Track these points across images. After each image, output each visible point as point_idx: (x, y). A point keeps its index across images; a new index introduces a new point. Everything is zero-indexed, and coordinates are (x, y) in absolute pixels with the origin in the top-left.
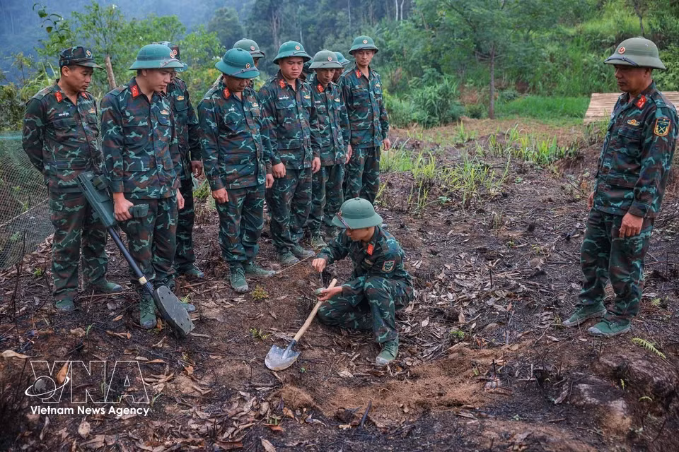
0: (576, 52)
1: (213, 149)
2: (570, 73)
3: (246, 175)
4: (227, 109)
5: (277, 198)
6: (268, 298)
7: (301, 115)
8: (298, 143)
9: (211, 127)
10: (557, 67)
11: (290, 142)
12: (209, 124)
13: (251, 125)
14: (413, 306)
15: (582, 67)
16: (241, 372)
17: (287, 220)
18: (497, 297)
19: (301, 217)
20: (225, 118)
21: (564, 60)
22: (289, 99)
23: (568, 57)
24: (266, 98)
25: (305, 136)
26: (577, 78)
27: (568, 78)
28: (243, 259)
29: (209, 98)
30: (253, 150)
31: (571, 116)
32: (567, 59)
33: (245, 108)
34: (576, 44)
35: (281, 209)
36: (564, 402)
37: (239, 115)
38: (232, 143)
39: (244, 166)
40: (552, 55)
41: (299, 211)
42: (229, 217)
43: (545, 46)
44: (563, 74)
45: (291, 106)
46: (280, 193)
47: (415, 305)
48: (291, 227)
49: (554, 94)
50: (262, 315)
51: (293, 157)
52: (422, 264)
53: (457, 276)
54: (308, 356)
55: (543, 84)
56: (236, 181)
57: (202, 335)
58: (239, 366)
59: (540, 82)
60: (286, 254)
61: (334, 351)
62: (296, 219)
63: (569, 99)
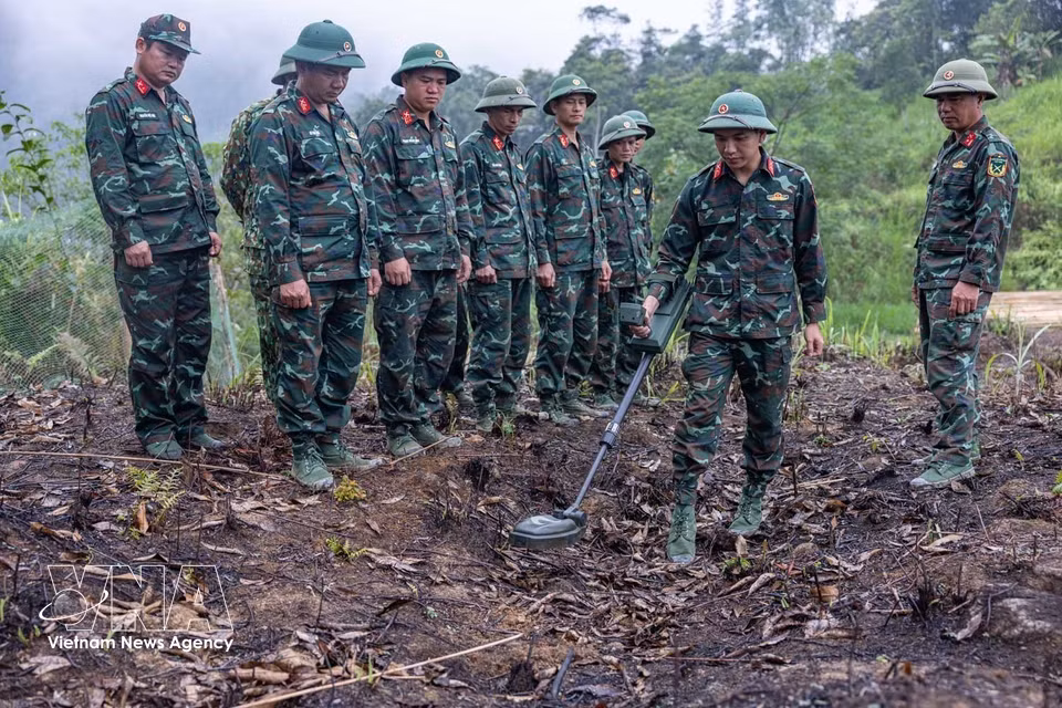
0: (894, 233)
1: (281, 203)
2: (886, 268)
3: (339, 258)
4: (307, 131)
5: (392, 324)
6: (363, 501)
7: (441, 173)
8: (436, 223)
9: (277, 161)
10: (863, 257)
11: (422, 220)
12: (272, 156)
13: (349, 166)
14: (646, 531)
15: (904, 258)
16: (302, 606)
17: (407, 369)
18: (807, 510)
19: (435, 369)
20: (303, 147)
21: (875, 246)
22: (419, 144)
23: (880, 240)
24: (378, 139)
25: (449, 210)
26: (897, 275)
27: (883, 275)
28: (320, 428)
29: (272, 111)
30: (353, 212)
31: (892, 332)
32: (879, 245)
33: (337, 136)
34: (892, 221)
35: (399, 346)
36: (977, 635)
37: (327, 144)
38: (315, 195)
39: (336, 239)
40: (854, 238)
41: (433, 357)
42: (304, 341)
43: (842, 223)
44: (873, 267)
45: (424, 155)
46: (397, 315)
47: (650, 530)
48: (415, 387)
49: (861, 300)
50: (352, 525)
51: (428, 248)
52: (660, 466)
53: (729, 487)
54: (441, 594)
55: (842, 283)
56: (321, 266)
57: (229, 550)
58: (298, 596)
59: (835, 281)
60: (401, 438)
61: (494, 589)
62: (425, 372)
63: (888, 307)
